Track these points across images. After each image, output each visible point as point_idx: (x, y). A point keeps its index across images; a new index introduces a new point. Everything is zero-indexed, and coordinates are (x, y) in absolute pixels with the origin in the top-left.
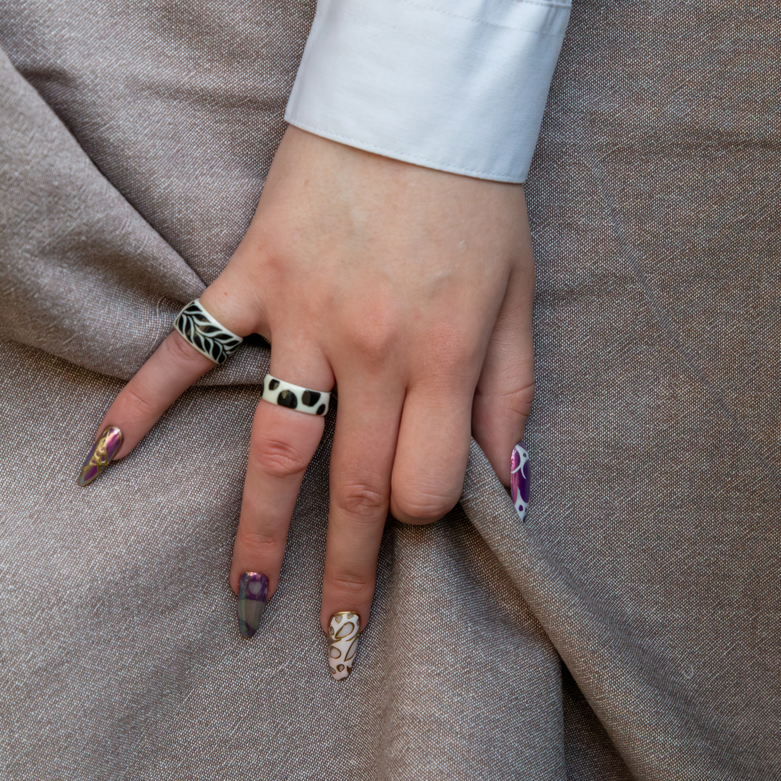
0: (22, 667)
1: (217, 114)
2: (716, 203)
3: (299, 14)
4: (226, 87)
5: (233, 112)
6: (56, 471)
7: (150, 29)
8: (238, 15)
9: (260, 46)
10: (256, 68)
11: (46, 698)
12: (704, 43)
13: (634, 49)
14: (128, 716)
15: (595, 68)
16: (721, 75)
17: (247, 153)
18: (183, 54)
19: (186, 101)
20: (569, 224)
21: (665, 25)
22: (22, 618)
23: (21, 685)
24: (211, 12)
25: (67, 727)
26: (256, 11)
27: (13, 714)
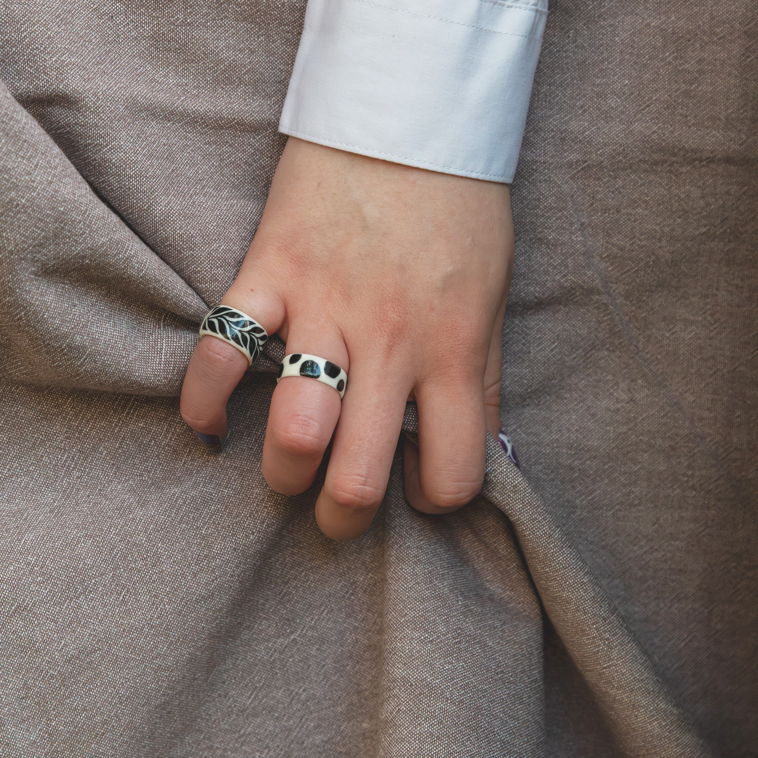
0: (56, 655)
1: (207, 136)
2: (680, 217)
3: (281, 41)
4: (215, 110)
5: (221, 134)
6: (71, 468)
7: (140, 58)
8: (222, 42)
9: (243, 72)
10: (239, 94)
11: (81, 686)
12: (670, 63)
13: (602, 70)
14: (164, 702)
15: (565, 89)
16: (686, 93)
17: (234, 174)
18: (171, 81)
19: (179, 123)
20: (539, 239)
21: (632, 46)
22: (52, 608)
23: (56, 674)
24: (196, 40)
25: (102, 714)
26: (240, 39)
27: (49, 703)
